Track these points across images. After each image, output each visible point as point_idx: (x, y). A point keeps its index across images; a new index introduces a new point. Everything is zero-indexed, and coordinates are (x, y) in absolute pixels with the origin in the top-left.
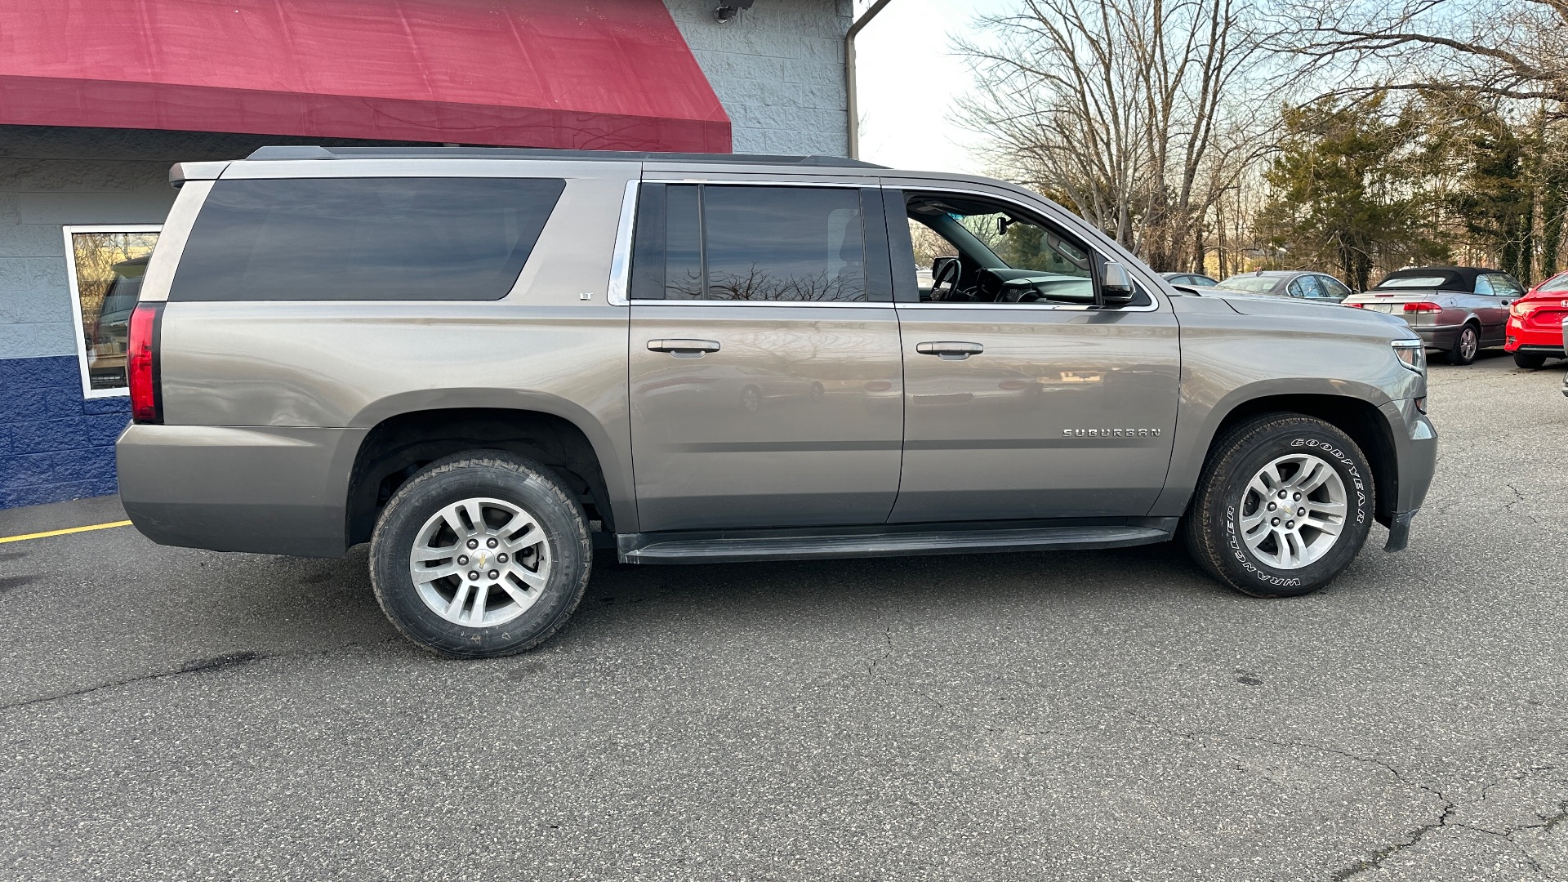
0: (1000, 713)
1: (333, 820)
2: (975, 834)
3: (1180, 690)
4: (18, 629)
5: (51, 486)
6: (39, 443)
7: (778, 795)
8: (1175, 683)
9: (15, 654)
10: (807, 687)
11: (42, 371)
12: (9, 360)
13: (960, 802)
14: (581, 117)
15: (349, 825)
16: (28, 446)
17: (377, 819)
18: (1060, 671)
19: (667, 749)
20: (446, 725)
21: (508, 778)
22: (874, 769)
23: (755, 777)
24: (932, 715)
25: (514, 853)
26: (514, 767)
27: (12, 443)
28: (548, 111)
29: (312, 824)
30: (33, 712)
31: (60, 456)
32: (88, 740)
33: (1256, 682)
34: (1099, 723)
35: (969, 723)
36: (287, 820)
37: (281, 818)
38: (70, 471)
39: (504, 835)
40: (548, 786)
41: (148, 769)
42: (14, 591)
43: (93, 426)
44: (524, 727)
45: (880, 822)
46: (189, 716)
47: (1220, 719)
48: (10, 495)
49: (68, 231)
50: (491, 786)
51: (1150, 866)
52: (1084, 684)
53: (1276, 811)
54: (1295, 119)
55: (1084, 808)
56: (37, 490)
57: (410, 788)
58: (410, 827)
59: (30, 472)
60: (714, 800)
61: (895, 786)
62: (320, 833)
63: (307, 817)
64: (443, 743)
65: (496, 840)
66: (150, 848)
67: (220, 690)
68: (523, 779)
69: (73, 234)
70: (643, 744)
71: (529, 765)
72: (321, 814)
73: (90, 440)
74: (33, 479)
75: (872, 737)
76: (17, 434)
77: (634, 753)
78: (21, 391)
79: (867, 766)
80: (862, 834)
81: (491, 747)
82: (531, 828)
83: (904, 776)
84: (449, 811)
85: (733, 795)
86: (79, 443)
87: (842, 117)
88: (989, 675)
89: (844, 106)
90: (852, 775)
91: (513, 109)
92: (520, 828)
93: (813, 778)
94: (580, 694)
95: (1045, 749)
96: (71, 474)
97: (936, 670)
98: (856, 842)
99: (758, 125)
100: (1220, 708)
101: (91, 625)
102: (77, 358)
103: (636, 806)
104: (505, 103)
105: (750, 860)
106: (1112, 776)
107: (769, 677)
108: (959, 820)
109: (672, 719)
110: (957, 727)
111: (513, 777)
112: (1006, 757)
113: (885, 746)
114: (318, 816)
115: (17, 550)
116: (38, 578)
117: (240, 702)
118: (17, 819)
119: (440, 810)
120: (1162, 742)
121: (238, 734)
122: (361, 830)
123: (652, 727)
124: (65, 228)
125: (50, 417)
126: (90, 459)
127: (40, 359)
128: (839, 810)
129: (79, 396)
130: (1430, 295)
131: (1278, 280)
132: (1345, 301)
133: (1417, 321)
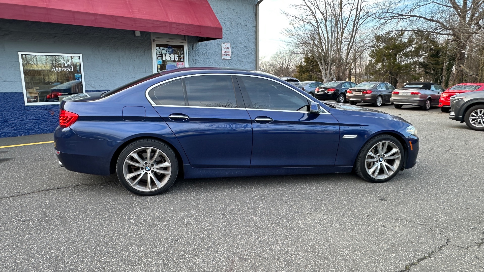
0: (310, 208)
1: (107, 236)
2: (307, 245)
3: (363, 202)
4: (6, 174)
5: (15, 131)
6: (11, 118)
7: (245, 232)
8: (361, 200)
9: (5, 182)
10: (250, 200)
11: (12, 96)
12: (2, 93)
13: (301, 235)
14: (177, 24)
15: (112, 238)
16: (8, 119)
17: (121, 236)
18: (326, 196)
19: (209, 217)
20: (140, 207)
21: (161, 224)
22: (274, 225)
23: (237, 226)
24: (290, 209)
25: (164, 248)
26: (162, 221)
27: (3, 118)
28: (168, 22)
29: (100, 237)
30: (11, 200)
31: (18, 123)
32: (28, 209)
33: (385, 200)
34: (340, 212)
35: (301, 211)
36: (92, 236)
37: (90, 235)
38: (21, 127)
39: (161, 242)
40: (173, 227)
41: (48, 218)
42: (4, 162)
43: (28, 114)
44: (164, 209)
45: (277, 241)
46: (60, 202)
47: (376, 211)
48: (2, 134)
49: (20, 54)
50: (156, 227)
51: (362, 256)
52: (334, 200)
53: (397, 240)
54: (378, 38)
55: (339, 238)
56: (11, 133)
57: (130, 226)
58: (131, 239)
59: (8, 127)
60: (225, 233)
61: (280, 230)
62: (103, 240)
63: (98, 235)
64: (140, 213)
65: (158, 244)
66: (49, 244)
67: (69, 195)
68: (165, 225)
69: (22, 55)
70: (201, 216)
71: (167, 220)
72: (103, 234)
73: (27, 118)
74: (10, 129)
75: (272, 215)
76: (4, 115)
77: (199, 218)
78: (6, 102)
79: (271, 224)
80: (272, 245)
81: (154, 215)
82: (169, 240)
83: (283, 227)
84: (143, 234)
85: (231, 232)
86: (23, 119)
87: (254, 29)
88: (305, 197)
89: (255, 25)
90: (267, 226)
91: (157, 21)
92: (166, 240)
93: (255, 227)
94: (181, 199)
95: (325, 219)
96: (21, 128)
97: (289, 195)
98: (271, 247)
99: (229, 30)
100: (375, 208)
101: (28, 173)
102: (23, 93)
103: (201, 234)
104: (154, 19)
105: (239, 252)
106: (346, 228)
107: (238, 196)
108: (302, 241)
109: (210, 208)
110: (298, 213)
111: (162, 224)
112: (314, 222)
113: (276, 218)
114: (102, 235)
115: (5, 150)
116: (11, 159)
117: (76, 199)
118: (6, 234)
119: (140, 234)
120: (360, 218)
121: (76, 208)
122: (116, 240)
123: (204, 210)
124: (19, 53)
125: (15, 111)
126: (27, 124)
127: (11, 93)
128: (264, 237)
129: (24, 104)
130: (418, 90)
131: (374, 84)
132: (394, 91)
133: (414, 97)
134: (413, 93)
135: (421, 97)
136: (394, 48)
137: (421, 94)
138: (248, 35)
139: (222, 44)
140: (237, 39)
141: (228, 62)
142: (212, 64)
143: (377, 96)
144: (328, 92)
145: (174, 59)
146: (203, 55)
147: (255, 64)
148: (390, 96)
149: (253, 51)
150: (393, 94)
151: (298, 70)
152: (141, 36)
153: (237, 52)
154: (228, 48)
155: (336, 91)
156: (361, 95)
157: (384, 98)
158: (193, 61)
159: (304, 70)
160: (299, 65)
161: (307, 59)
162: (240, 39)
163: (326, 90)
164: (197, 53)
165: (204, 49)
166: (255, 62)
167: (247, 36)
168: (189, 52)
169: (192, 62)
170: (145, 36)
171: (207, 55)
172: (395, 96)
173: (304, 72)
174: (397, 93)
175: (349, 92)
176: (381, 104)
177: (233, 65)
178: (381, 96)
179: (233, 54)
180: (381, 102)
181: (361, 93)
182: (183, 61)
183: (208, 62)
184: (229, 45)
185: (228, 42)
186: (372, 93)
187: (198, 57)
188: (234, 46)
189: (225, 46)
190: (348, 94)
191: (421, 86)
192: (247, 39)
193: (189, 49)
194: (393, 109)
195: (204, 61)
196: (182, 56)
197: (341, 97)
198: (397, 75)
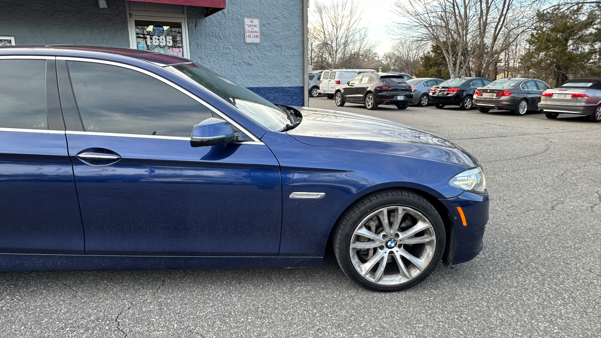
54: (541, 16)
130: (584, 91)
131: (517, 82)
132: (545, 92)
133: (576, 102)
134: (574, 96)
135: (587, 102)
136: (564, 30)
137: (588, 96)
138: (289, 5)
139: (246, 19)
140: (271, 12)
141: (255, 48)
142: (229, 50)
143: (519, 99)
144: (448, 94)
145: (166, 43)
146: (213, 36)
147: (301, 51)
148: (539, 99)
149: (297, 30)
150: (543, 97)
151: (423, 62)
152: (109, 7)
153: (271, 32)
154: (255, 26)
155: (459, 92)
156: (495, 97)
157: (530, 103)
158: (198, 47)
159: (431, 63)
160: (425, 56)
161: (436, 49)
162: (277, 12)
163: (445, 91)
164: (203, 34)
165: (215, 28)
166: (301, 48)
167: (287, 7)
168: (190, 33)
169: (196, 47)
170: (116, 9)
171: (220, 37)
172: (546, 100)
173: (431, 65)
174: (550, 95)
175: (477, 93)
176: (525, 112)
177: (265, 53)
178: (525, 99)
179: (264, 36)
180: (526, 109)
181: (495, 94)
182: (182, 47)
183: (222, 49)
184: (256, 22)
185: (255, 17)
186: (512, 95)
187: (206, 39)
188: (265, 22)
189: (249, 23)
190: (475, 97)
191: (590, 84)
192: (287, 11)
193: (190, 27)
194: (544, 119)
195: (215, 47)
196: (179, 39)
197: (467, 100)
198: (566, 69)
